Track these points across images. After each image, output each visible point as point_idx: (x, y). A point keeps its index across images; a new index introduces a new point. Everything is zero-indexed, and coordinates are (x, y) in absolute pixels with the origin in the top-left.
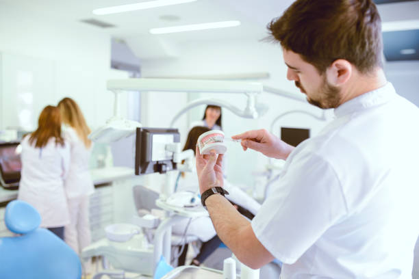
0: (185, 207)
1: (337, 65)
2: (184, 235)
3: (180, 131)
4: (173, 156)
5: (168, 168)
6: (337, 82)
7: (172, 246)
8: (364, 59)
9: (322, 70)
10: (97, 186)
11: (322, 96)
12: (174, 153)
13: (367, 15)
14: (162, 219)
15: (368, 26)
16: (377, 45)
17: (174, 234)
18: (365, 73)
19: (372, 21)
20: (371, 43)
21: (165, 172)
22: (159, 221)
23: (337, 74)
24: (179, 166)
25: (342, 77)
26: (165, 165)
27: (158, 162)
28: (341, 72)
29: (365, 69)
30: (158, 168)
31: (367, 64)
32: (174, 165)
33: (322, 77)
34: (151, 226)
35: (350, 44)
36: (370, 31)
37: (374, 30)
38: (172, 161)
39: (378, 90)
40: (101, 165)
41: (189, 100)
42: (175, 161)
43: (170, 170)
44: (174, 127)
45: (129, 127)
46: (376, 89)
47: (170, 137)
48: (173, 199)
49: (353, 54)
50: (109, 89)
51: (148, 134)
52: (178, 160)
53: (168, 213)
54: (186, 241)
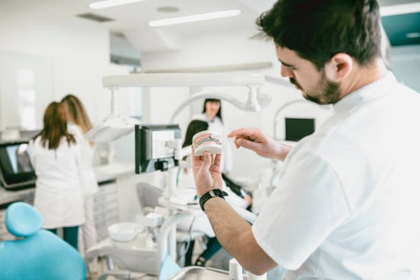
0: (189, 204)
1: (336, 60)
2: (189, 231)
3: (180, 126)
4: (174, 153)
5: (170, 166)
6: (337, 77)
7: (178, 243)
8: (364, 50)
9: (320, 66)
10: (101, 184)
11: (320, 92)
12: (175, 150)
13: (367, 4)
14: (166, 217)
15: (368, 16)
16: (377, 35)
17: (179, 230)
18: (366, 64)
19: (371, 10)
20: (371, 34)
21: (167, 169)
22: (163, 220)
23: (336, 69)
24: (181, 162)
25: (341, 72)
26: (166, 162)
27: (158, 160)
28: (341, 66)
29: (366, 61)
30: (160, 165)
31: (367, 55)
32: (176, 162)
33: (320, 73)
34: (155, 224)
35: (350, 36)
36: (370, 21)
37: (374, 19)
38: (173, 157)
39: (378, 81)
40: (105, 161)
41: (191, 93)
42: (176, 158)
43: (172, 167)
44: (175, 123)
45: (128, 124)
46: (376, 80)
47: (171, 133)
48: (176, 196)
49: (354, 46)
50: (105, 86)
51: (147, 131)
52: (179, 157)
53: (171, 212)
54: (191, 237)
